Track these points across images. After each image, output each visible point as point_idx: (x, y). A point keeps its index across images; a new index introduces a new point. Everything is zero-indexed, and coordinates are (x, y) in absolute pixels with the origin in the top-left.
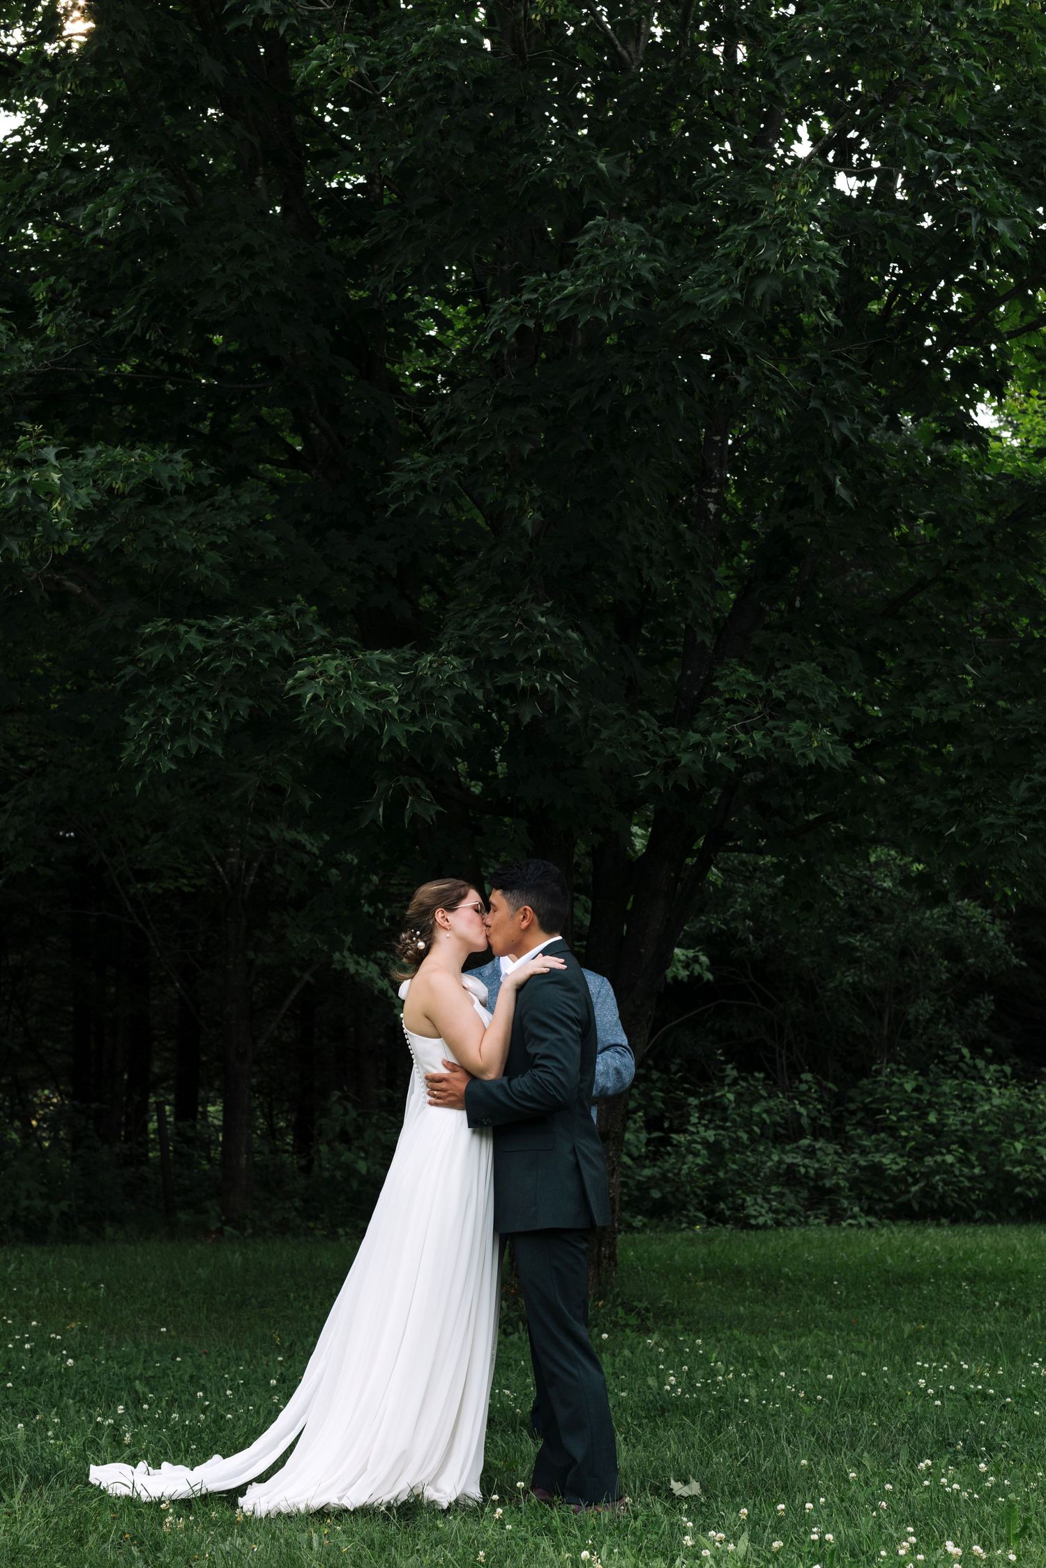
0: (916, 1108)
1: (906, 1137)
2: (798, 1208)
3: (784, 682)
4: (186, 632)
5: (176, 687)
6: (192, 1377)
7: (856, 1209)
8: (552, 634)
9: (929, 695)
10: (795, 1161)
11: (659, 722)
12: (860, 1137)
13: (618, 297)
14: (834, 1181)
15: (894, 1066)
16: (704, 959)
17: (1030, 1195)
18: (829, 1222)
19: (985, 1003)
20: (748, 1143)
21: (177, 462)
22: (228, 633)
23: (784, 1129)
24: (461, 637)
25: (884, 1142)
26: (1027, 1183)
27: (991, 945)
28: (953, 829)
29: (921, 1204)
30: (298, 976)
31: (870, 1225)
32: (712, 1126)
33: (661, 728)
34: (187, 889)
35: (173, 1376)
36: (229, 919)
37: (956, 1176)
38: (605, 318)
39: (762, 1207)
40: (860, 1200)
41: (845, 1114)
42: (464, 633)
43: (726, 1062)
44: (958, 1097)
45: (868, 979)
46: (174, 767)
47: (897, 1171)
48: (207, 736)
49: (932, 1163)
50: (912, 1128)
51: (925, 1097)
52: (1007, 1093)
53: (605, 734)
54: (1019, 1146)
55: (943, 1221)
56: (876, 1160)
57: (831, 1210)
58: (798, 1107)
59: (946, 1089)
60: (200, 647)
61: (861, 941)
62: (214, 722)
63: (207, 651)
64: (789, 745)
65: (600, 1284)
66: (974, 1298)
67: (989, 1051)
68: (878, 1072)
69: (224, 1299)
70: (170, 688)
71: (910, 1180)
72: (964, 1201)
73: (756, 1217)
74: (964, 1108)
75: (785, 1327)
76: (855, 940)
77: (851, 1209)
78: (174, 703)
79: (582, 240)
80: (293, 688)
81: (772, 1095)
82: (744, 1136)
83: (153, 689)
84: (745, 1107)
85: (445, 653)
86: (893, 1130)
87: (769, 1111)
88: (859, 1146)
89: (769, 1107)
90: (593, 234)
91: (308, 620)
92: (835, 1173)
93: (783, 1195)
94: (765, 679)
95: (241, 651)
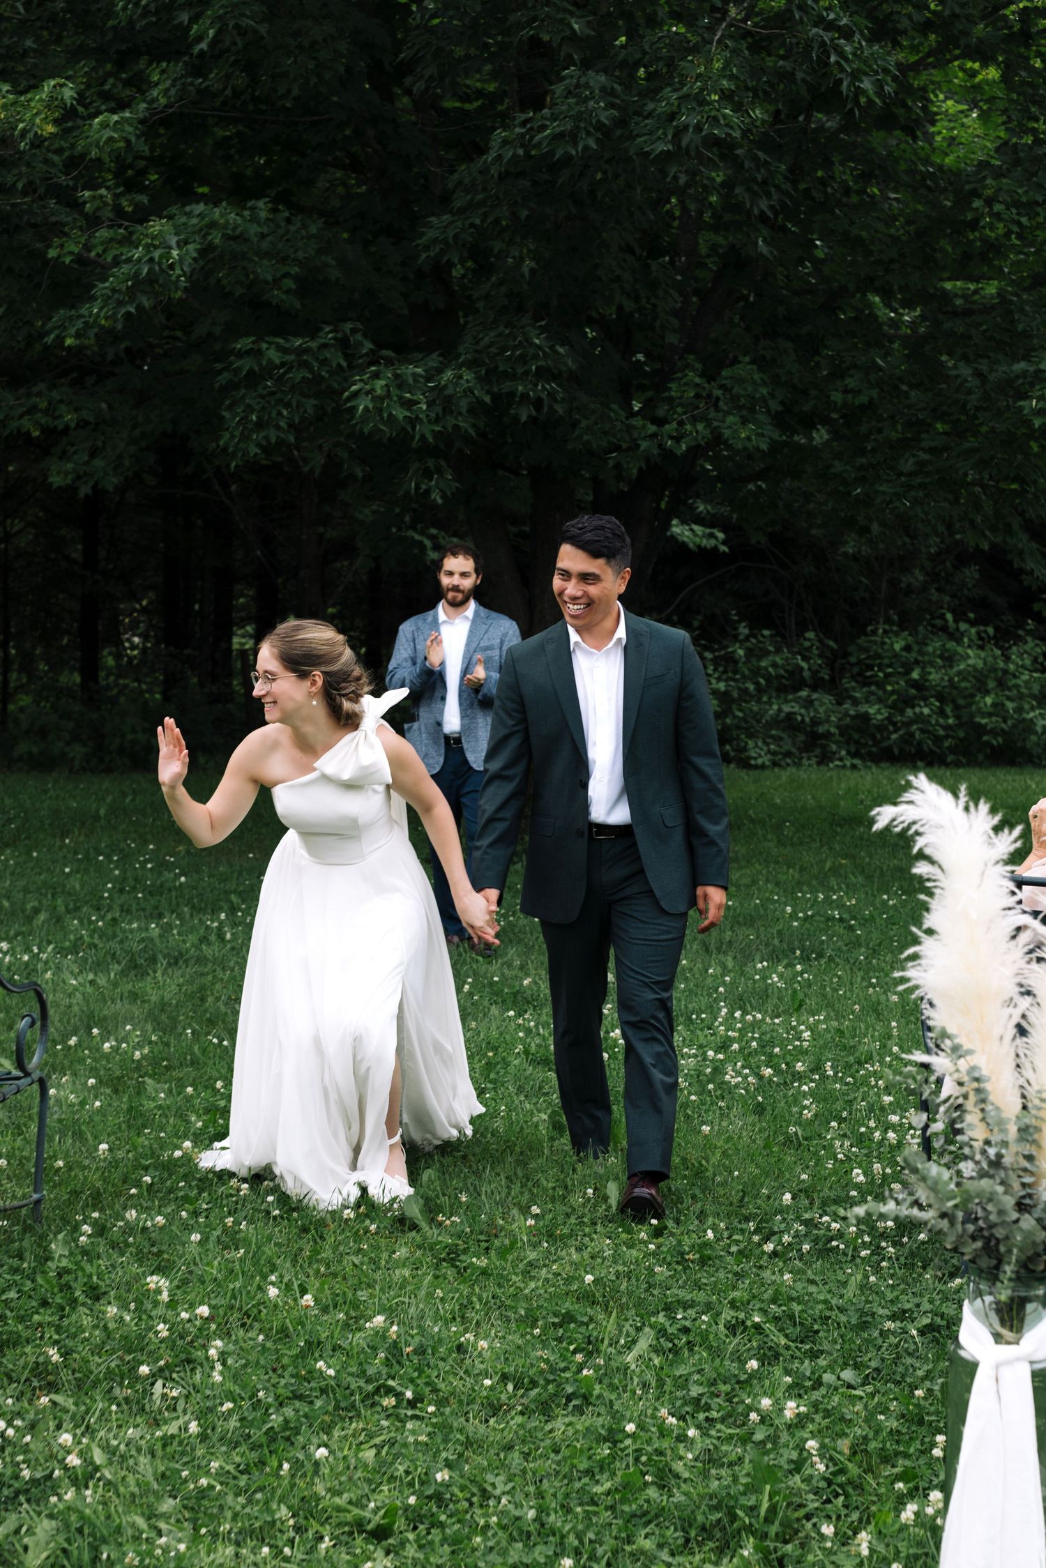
0: (903, 665)
1: (891, 691)
2: (794, 750)
3: (723, 383)
4: (268, 349)
5: (261, 391)
7: (843, 753)
8: (544, 352)
9: (846, 382)
10: (793, 710)
12: (853, 689)
14: (826, 728)
15: (887, 628)
16: (721, 536)
17: (995, 743)
18: (819, 764)
19: (971, 573)
20: (754, 693)
21: (261, 209)
22: (302, 351)
23: (787, 681)
24: (476, 351)
25: (873, 693)
26: (994, 732)
28: (858, 490)
29: (900, 749)
31: (854, 767)
32: (724, 677)
37: (932, 726)
38: (574, 153)
39: (762, 749)
40: (848, 744)
42: (478, 348)
43: (740, 621)
44: (941, 657)
46: (259, 452)
47: (881, 720)
48: (283, 428)
49: (911, 714)
50: (897, 683)
51: (911, 656)
52: (983, 654)
53: (584, 423)
54: (989, 700)
55: (920, 764)
56: (863, 710)
57: (821, 753)
58: (800, 662)
59: (930, 649)
60: (277, 361)
62: (288, 418)
63: (283, 364)
67: (973, 614)
68: (873, 632)
70: (256, 391)
71: (891, 728)
72: (939, 747)
73: (755, 759)
74: (944, 666)
77: (839, 752)
78: (259, 403)
79: (559, 89)
80: (349, 399)
81: (778, 651)
82: (751, 687)
83: (243, 391)
84: (754, 661)
85: (460, 367)
86: (881, 685)
87: (774, 665)
88: (850, 697)
89: (775, 661)
90: (567, 81)
91: (359, 337)
92: (828, 721)
93: (781, 739)
94: (709, 382)
95: (306, 365)
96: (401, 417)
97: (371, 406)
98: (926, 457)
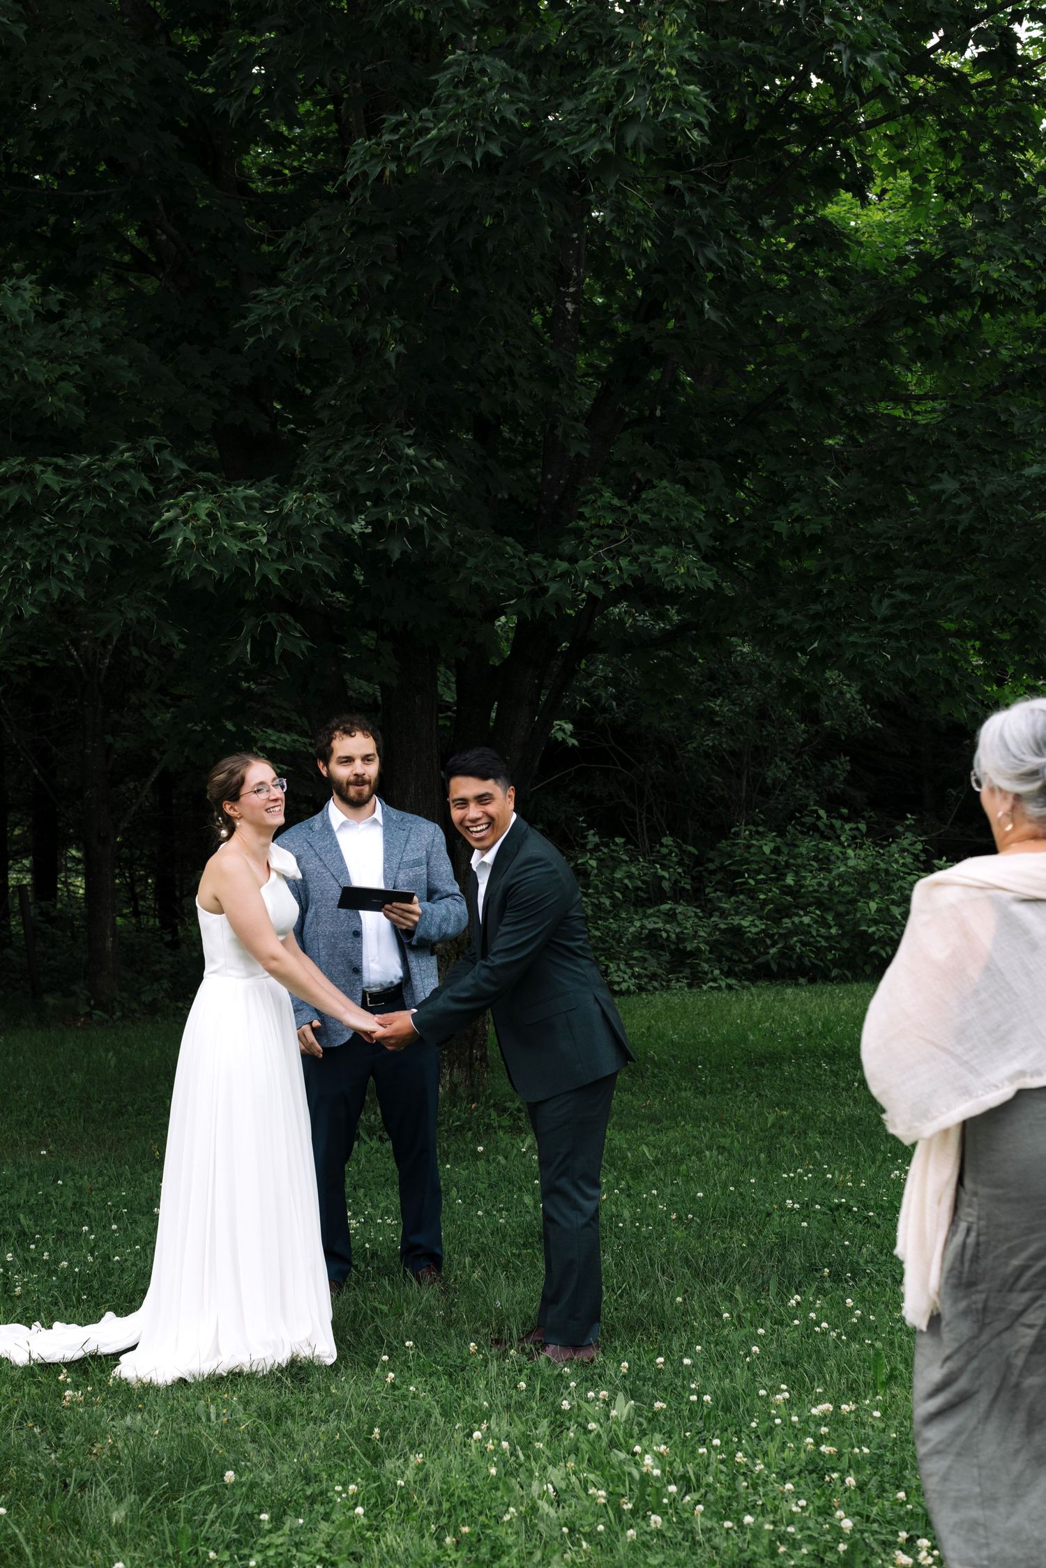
0: (775, 869)
1: (765, 899)
2: (660, 971)
3: (648, 505)
4: (43, 472)
5: (35, 529)
6: (75, 1203)
7: (717, 972)
8: (420, 466)
9: (791, 508)
10: (656, 926)
11: (525, 548)
12: (719, 899)
13: (483, 140)
14: (695, 945)
15: (753, 828)
16: (568, 726)
17: (884, 953)
18: (690, 986)
19: (841, 764)
20: (611, 908)
21: (25, 290)
22: (86, 473)
23: (645, 893)
24: (326, 470)
25: (743, 903)
26: (881, 942)
27: (847, 707)
28: (816, 645)
29: (779, 964)
30: (158, 758)
31: (730, 987)
33: (526, 554)
34: (40, 664)
35: (57, 1203)
36: (85, 703)
37: (813, 936)
38: (471, 164)
39: (625, 973)
40: (720, 962)
41: (704, 873)
42: (328, 466)
43: (589, 828)
44: (815, 859)
45: (726, 742)
46: (36, 612)
47: (756, 934)
48: (69, 579)
49: (790, 925)
50: (770, 890)
51: (782, 859)
52: (862, 853)
53: (471, 562)
54: (873, 906)
55: (802, 980)
56: (736, 923)
57: (691, 973)
58: (659, 870)
59: (803, 850)
60: (57, 488)
61: (721, 706)
62: (75, 565)
63: (64, 491)
64: (656, 571)
65: (472, 1085)
66: (834, 1078)
67: (845, 811)
68: (737, 834)
69: (100, 1107)
70: (28, 529)
71: (769, 942)
72: (821, 960)
73: (619, 983)
74: (821, 869)
75: (653, 1119)
76: (715, 705)
77: (712, 972)
78: (33, 545)
79: (443, 78)
80: (161, 530)
81: (633, 860)
82: (607, 902)
83: (11, 530)
84: (607, 872)
85: (310, 489)
86: (752, 893)
87: (630, 876)
88: (718, 909)
89: (629, 872)
90: (454, 69)
91: (166, 455)
92: (696, 936)
93: (645, 960)
94: (630, 504)
95: (99, 491)
96: (236, 550)
97: (193, 538)
98: (906, 597)
